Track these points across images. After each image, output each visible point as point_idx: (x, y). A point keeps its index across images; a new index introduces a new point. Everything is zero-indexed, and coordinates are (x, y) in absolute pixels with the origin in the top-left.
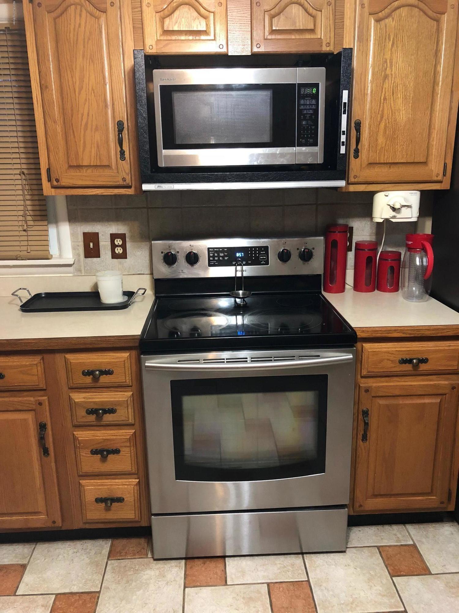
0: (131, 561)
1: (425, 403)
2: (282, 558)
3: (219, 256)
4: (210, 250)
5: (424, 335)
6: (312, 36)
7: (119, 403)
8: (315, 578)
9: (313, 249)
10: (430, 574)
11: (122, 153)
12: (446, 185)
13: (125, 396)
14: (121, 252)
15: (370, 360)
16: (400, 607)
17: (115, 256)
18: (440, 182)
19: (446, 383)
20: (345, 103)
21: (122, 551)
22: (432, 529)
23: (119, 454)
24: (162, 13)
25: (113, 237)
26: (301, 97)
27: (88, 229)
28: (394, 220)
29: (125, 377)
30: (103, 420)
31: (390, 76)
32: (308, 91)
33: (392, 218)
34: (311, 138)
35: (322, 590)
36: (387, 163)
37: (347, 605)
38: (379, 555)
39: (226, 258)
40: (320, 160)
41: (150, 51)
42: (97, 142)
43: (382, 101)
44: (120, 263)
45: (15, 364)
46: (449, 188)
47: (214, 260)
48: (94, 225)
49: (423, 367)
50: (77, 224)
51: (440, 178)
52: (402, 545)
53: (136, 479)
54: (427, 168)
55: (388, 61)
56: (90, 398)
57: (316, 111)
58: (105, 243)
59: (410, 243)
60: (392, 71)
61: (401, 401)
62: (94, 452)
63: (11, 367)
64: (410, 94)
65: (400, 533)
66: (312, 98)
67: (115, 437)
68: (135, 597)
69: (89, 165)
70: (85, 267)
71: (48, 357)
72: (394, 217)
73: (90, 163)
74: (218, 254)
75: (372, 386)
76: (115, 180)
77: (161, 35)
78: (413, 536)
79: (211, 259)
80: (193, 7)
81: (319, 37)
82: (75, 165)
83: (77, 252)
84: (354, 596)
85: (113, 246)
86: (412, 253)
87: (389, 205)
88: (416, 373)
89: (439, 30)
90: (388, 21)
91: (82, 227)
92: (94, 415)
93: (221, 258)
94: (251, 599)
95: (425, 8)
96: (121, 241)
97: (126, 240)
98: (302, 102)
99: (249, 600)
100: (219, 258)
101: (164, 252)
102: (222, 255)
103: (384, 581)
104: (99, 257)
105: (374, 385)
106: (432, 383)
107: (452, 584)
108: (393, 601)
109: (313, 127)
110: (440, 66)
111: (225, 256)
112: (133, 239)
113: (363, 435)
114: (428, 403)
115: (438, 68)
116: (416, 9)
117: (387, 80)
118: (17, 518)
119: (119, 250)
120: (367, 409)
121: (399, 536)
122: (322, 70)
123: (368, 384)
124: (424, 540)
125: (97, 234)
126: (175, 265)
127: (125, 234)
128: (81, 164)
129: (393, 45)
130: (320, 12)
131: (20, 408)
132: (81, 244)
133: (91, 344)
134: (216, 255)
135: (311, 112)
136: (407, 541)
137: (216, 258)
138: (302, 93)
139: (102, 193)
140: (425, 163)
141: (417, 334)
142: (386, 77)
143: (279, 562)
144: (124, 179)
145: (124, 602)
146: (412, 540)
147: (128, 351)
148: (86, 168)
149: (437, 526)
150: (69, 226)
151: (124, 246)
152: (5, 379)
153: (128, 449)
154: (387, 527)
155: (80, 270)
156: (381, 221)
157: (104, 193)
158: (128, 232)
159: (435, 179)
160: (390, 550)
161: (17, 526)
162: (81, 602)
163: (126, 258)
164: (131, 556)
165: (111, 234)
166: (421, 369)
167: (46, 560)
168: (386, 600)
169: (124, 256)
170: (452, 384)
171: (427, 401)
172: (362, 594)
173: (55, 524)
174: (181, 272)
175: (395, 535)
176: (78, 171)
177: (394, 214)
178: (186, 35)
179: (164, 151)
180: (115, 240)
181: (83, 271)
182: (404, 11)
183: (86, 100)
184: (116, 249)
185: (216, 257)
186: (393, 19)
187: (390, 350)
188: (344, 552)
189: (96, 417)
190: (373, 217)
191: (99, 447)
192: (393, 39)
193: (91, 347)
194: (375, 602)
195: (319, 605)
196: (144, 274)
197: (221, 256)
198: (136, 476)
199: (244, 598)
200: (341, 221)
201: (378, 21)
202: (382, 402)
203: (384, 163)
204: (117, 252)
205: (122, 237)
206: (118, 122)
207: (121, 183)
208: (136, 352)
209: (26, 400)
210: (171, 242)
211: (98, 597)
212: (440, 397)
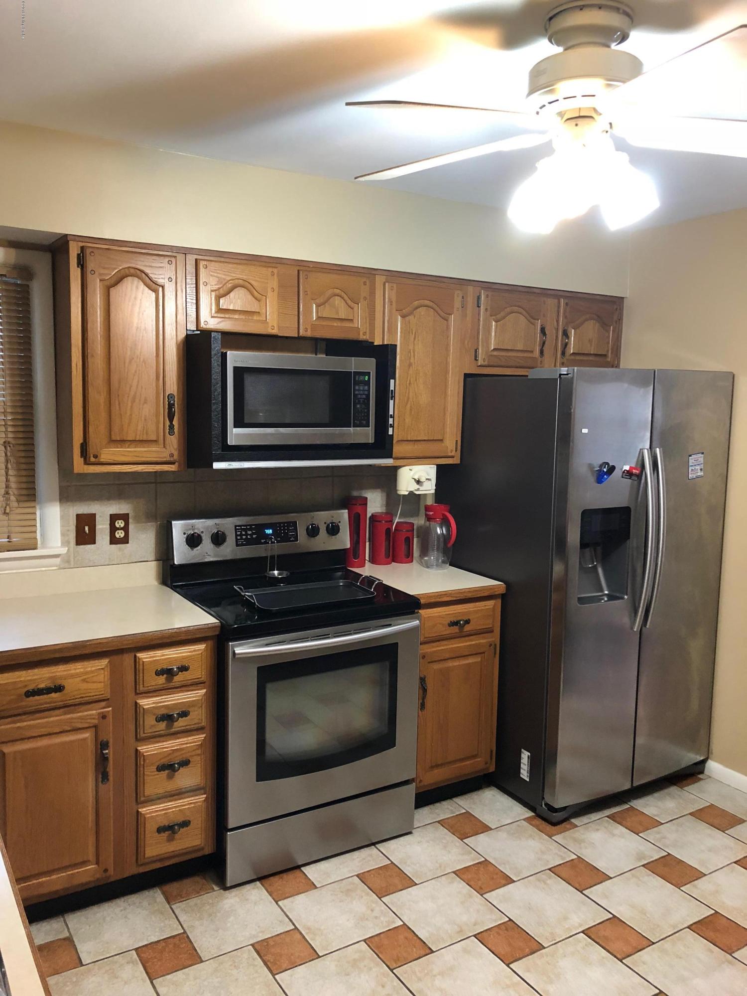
0: (199, 899)
1: (469, 663)
2: (356, 854)
3: (246, 535)
4: (237, 528)
5: (467, 597)
6: (351, 325)
7: (192, 704)
8: (397, 859)
9: (340, 522)
10: (491, 829)
11: (171, 427)
12: (456, 460)
13: (199, 694)
14: (122, 535)
15: (425, 626)
16: (481, 859)
17: (114, 541)
18: (453, 457)
19: (484, 641)
20: (392, 390)
21: (181, 893)
22: (476, 797)
23: (189, 766)
24: (217, 292)
25: (114, 518)
26: (357, 383)
27: (82, 510)
28: (417, 493)
29: (202, 673)
30: (174, 727)
31: (414, 364)
32: (362, 378)
33: (416, 490)
34: (364, 420)
35: (409, 866)
36: (412, 441)
37: (437, 869)
38: (442, 827)
39: (254, 536)
40: (371, 440)
41: (204, 326)
42: (145, 416)
43: (408, 385)
44: (120, 549)
45: (78, 671)
46: (459, 463)
47: (242, 539)
48: (90, 504)
49: (467, 628)
50: (69, 503)
51: (453, 454)
52: (457, 815)
53: (202, 795)
54: (443, 444)
55: (412, 351)
56: (161, 702)
57: (368, 396)
58: (102, 527)
59: (431, 513)
60: (415, 359)
61: (451, 664)
62: (160, 768)
63: (72, 676)
64: (430, 380)
65: (451, 806)
66: (365, 385)
67: (185, 746)
68: (229, 925)
69: (134, 439)
70: (75, 557)
71: (116, 658)
72: (418, 490)
73: (136, 437)
74: (246, 532)
75: (427, 652)
76: (161, 456)
77: (216, 312)
78: (463, 806)
79: (239, 538)
80: (248, 289)
81: (357, 326)
82: (119, 439)
83: (66, 539)
84: (439, 862)
85: (113, 529)
86: (431, 523)
87: (414, 479)
88: (462, 636)
89: (448, 328)
90: (411, 317)
91: (75, 508)
92: (165, 722)
93: (249, 537)
94: (348, 890)
95: (437, 309)
96: (123, 523)
97: (130, 521)
98: (357, 388)
99: (348, 892)
100: (247, 537)
101: (186, 533)
102: (250, 532)
103: (458, 844)
104: (95, 543)
105: (429, 650)
106: (473, 643)
107: (512, 832)
108: (472, 855)
109: (366, 411)
110: (450, 358)
111: (253, 534)
112: (138, 520)
113: (421, 703)
114: (472, 663)
115: (448, 360)
116: (432, 310)
117: (411, 367)
118: (59, 875)
119: (120, 534)
120: (425, 676)
121: (451, 808)
122: (373, 361)
123: (423, 650)
124: (473, 806)
125: (94, 515)
126: (199, 547)
127: (128, 514)
128: (125, 439)
129: (415, 339)
130: (357, 305)
131: (80, 726)
132: (73, 528)
133: (168, 638)
134: (244, 533)
135: (364, 396)
136: (460, 811)
137: (244, 537)
138: (357, 379)
139: (142, 469)
140: (441, 440)
141: (462, 597)
142: (410, 365)
143: (356, 857)
144: (172, 455)
145: (220, 931)
146: (464, 809)
147: (203, 642)
148: (129, 443)
149: (480, 792)
150: (60, 506)
151: (126, 529)
152: (65, 691)
153: (198, 758)
154: (438, 805)
155: (68, 562)
156: (407, 493)
157: (145, 469)
158: (132, 512)
159: (450, 454)
160: (450, 821)
161: (58, 887)
162: (171, 946)
163: (128, 543)
164: (195, 895)
165: (111, 515)
166: (465, 630)
167: (91, 927)
168: (466, 857)
169: (125, 540)
170: (489, 642)
171: (471, 660)
172: (445, 858)
173: (107, 873)
174: (206, 554)
175: (448, 808)
176: (119, 446)
177: (417, 487)
178: (240, 314)
179: (234, 430)
180: (115, 522)
181: (72, 563)
182: (422, 310)
183: (136, 372)
184: (116, 533)
185: (244, 535)
186: (415, 316)
187: (440, 614)
188: (410, 833)
189: (166, 725)
190: (398, 489)
191: (165, 761)
192: (415, 333)
193: (168, 641)
194: (459, 860)
195: (413, 877)
196: (147, 561)
197: (249, 535)
198: (202, 791)
199: (342, 892)
200: (355, 493)
201: (403, 317)
202: (436, 666)
203: (410, 441)
204: (117, 536)
205: (125, 517)
206: (169, 395)
207: (168, 459)
208: (212, 642)
209: (88, 715)
210: (194, 521)
211: (188, 937)
212: (480, 655)
